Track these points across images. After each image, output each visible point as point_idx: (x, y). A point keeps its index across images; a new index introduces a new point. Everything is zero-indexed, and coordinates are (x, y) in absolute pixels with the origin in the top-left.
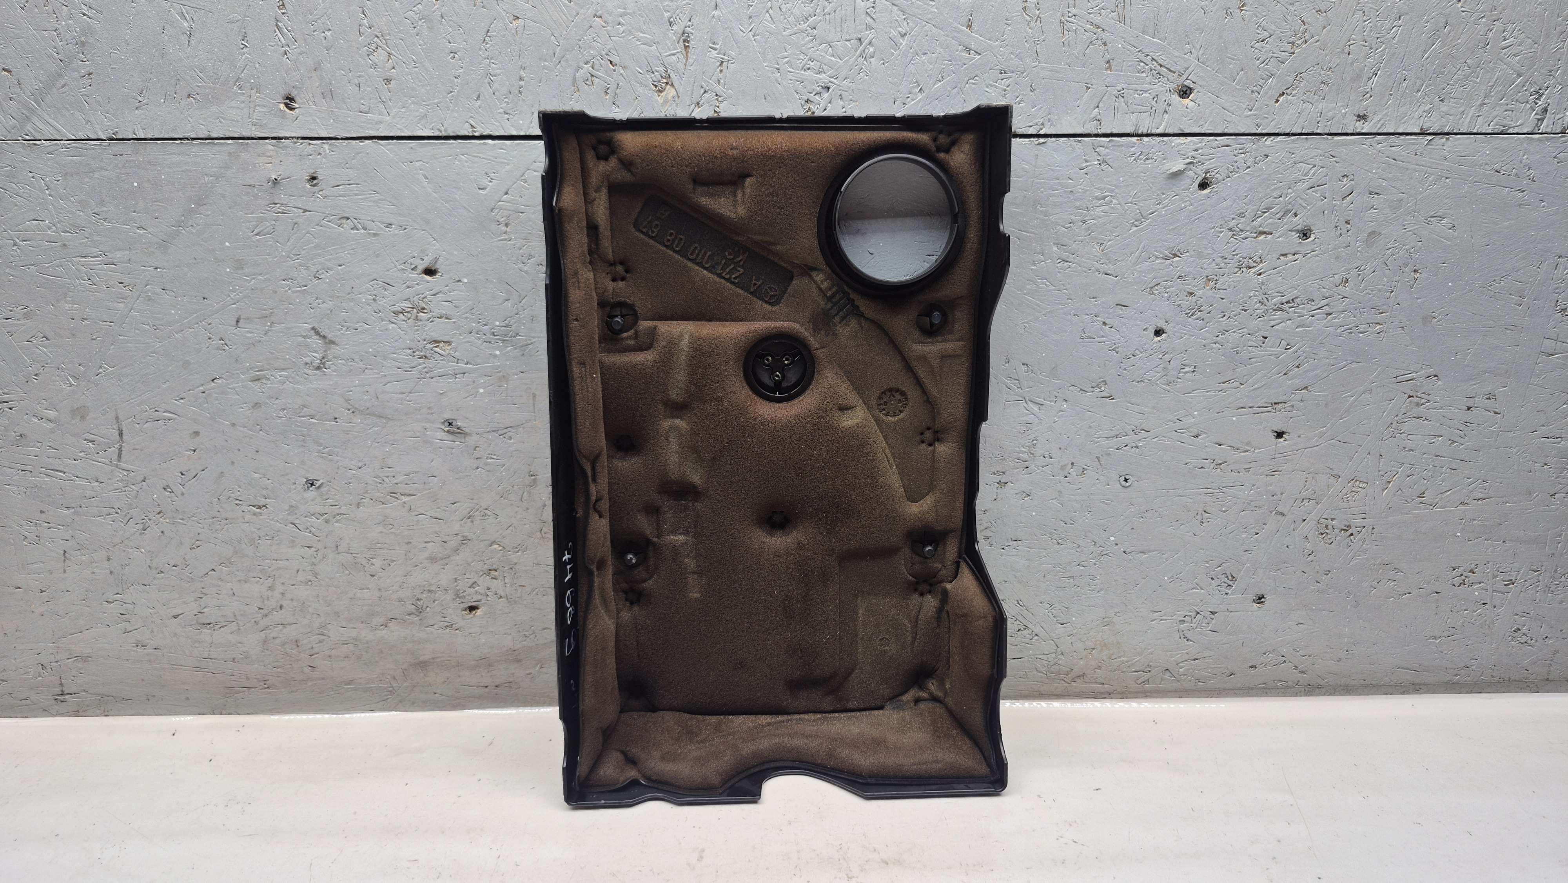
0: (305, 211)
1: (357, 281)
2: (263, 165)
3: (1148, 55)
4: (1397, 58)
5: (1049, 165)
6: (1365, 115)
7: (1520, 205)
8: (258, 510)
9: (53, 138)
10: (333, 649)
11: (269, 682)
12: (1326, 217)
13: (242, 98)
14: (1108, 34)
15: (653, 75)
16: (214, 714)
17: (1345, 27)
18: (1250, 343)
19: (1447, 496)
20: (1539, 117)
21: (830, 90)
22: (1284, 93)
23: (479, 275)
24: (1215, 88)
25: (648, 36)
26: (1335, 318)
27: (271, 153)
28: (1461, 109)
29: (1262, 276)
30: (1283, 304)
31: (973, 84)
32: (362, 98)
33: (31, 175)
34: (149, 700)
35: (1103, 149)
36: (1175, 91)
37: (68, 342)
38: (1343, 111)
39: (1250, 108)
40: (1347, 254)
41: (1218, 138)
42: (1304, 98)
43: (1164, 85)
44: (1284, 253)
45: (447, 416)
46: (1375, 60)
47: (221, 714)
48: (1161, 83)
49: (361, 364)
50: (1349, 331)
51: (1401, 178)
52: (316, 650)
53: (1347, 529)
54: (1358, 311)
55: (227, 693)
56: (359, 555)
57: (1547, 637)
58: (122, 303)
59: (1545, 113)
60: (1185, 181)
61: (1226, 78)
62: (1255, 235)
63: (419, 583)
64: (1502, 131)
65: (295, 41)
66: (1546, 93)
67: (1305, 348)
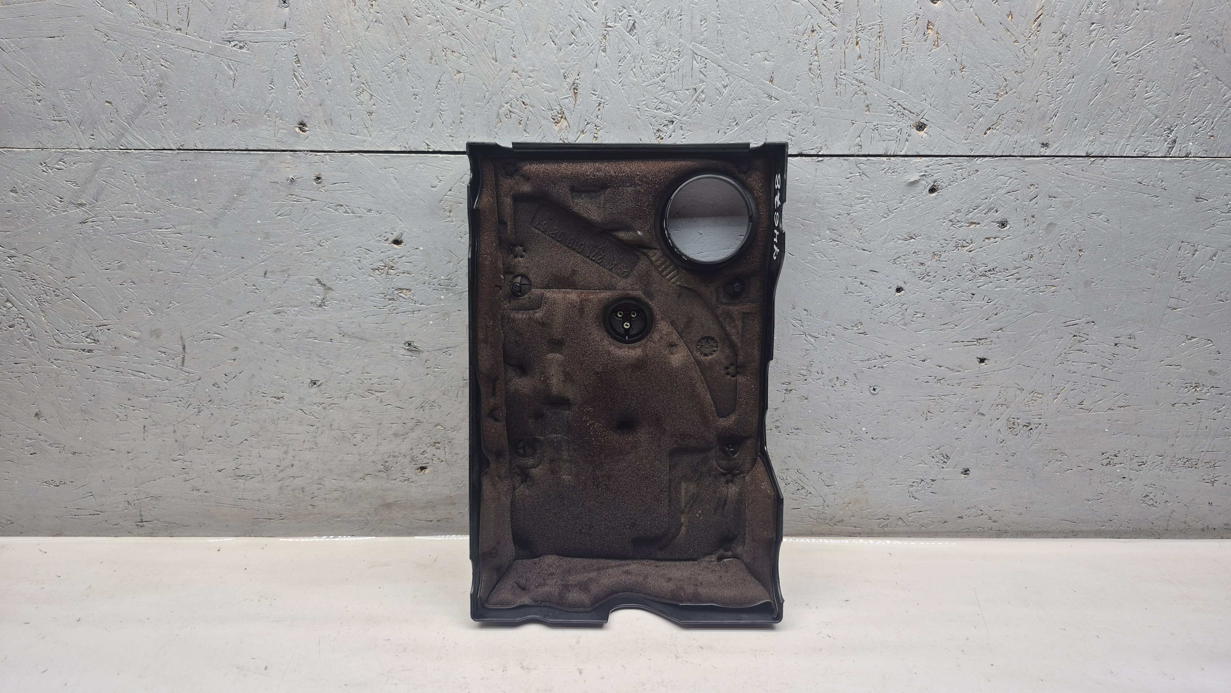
0: (313, 200)
1: (347, 248)
2: (284, 169)
3: (895, 102)
4: (1071, 104)
5: (825, 176)
6: (1047, 143)
7: (1155, 206)
8: (278, 400)
9: (139, 148)
10: (328, 494)
11: (283, 515)
12: (1018, 212)
13: (269, 123)
14: (868, 87)
15: (552, 112)
16: (245, 536)
17: (1034, 84)
18: (963, 298)
19: (1099, 404)
20: (1170, 146)
21: (674, 123)
22: (990, 128)
23: (431, 245)
24: (942, 124)
25: (549, 85)
26: (1023, 281)
27: (290, 161)
28: (1115, 140)
29: (972, 252)
30: (986, 272)
31: (773, 120)
32: (353, 125)
33: (124, 173)
34: (201, 526)
35: (863, 165)
36: (914, 126)
37: (149, 285)
38: (1032, 141)
39: (967, 138)
40: (1032, 238)
41: (944, 159)
42: (1005, 131)
43: (906, 122)
44: (988, 237)
45: (407, 339)
46: (1055, 105)
47: (250, 536)
48: (904, 121)
49: (350, 304)
50: (1032, 291)
51: (1072, 187)
52: (315, 495)
53: (1027, 425)
54: (1039, 277)
55: (255, 523)
56: (345, 432)
57: (1167, 501)
58: (185, 260)
59: (1174, 143)
60: (920, 188)
61: (949, 117)
62: (968, 225)
63: (386, 451)
64: (1144, 155)
65: (307, 85)
66: (1175, 129)
67: (1002, 301)
